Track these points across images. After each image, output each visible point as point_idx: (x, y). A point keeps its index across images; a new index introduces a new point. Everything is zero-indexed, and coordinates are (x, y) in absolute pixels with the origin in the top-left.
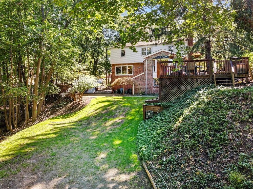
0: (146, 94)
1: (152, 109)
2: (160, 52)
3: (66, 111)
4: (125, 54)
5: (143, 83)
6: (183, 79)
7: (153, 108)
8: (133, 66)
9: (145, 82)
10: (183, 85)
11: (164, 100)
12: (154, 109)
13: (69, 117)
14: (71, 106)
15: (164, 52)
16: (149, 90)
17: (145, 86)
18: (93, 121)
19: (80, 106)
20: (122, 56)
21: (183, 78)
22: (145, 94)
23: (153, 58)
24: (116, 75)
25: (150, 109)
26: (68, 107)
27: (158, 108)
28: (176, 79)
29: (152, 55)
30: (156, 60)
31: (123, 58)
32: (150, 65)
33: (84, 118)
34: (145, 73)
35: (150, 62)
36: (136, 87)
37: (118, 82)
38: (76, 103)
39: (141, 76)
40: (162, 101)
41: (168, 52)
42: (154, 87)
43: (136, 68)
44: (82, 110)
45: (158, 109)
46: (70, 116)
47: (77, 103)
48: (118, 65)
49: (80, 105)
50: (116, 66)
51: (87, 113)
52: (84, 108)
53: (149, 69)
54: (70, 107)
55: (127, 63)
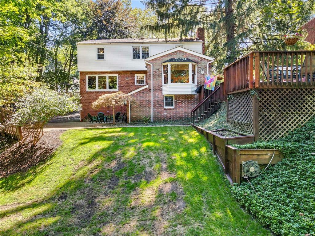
0: (152, 121)
1: (255, 157)
2: (175, 52)
3: (6, 167)
4: (103, 55)
5: (146, 103)
6: (306, 90)
7: (258, 155)
8: (117, 75)
9: (149, 101)
10: (306, 101)
11: (266, 134)
12: (260, 157)
13: (23, 185)
14: (15, 153)
15: (181, 51)
16: (157, 114)
17: (150, 108)
18: (97, 191)
19: (39, 152)
20: (99, 58)
21: (307, 87)
22: (150, 122)
23: (163, 61)
24: (88, 90)
25: (251, 156)
26: (6, 156)
27: (269, 154)
28: (292, 90)
29: (161, 57)
30: (169, 64)
31: (101, 61)
32: (158, 73)
33: (69, 184)
34: (150, 86)
35: (159, 67)
36: (135, 109)
37: (107, 101)
38: (27, 144)
39: (142, 90)
40: (261, 136)
41: (187, 53)
42: (165, 110)
43: (122, 79)
44: (51, 162)
45: (267, 157)
46: (25, 181)
47: (29, 146)
48: (92, 73)
49: (38, 149)
50: (87, 76)
51: (69, 170)
52: (52, 156)
53: (155, 79)
54: (14, 155)
55: (108, 70)
